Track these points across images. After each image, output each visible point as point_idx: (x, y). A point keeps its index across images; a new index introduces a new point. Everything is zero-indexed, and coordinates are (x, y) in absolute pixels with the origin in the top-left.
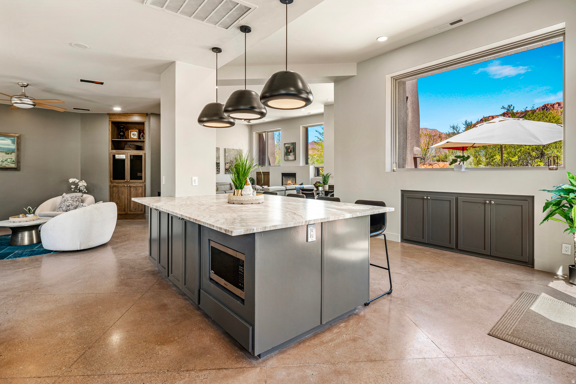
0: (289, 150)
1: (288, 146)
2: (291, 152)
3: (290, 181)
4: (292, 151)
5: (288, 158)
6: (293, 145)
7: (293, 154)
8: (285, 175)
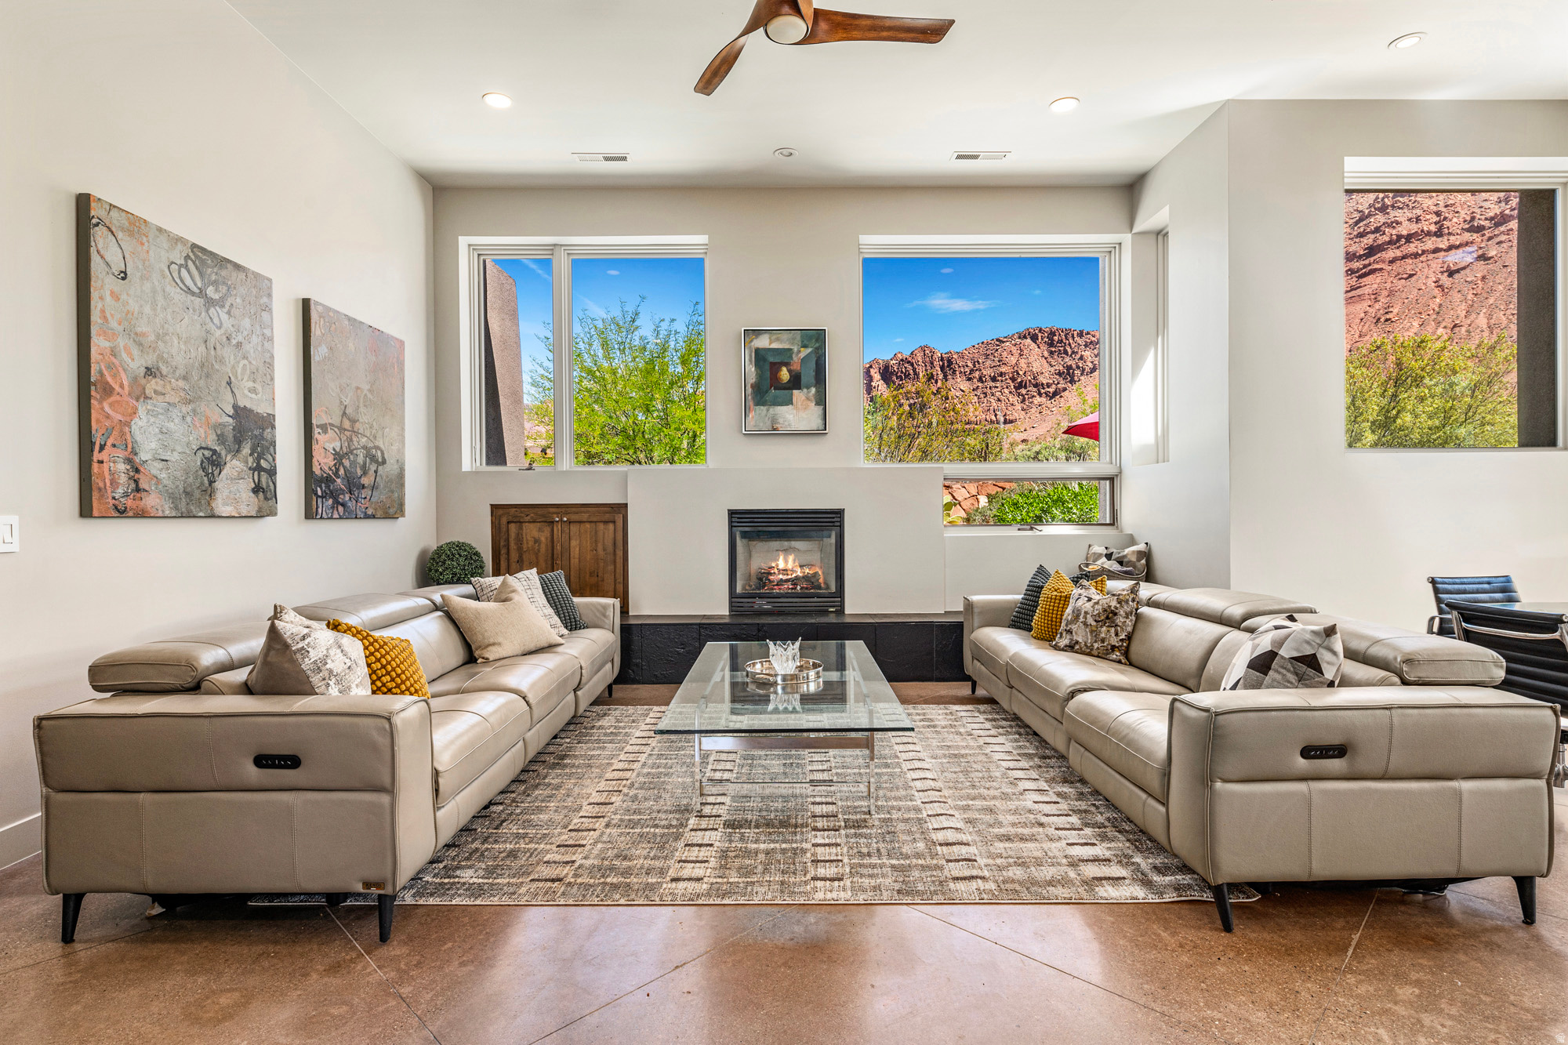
0: (785, 375)
1: (774, 346)
2: (796, 382)
3: (791, 558)
4: (804, 380)
5: (774, 420)
6: (805, 346)
7: (808, 399)
8: (756, 520)
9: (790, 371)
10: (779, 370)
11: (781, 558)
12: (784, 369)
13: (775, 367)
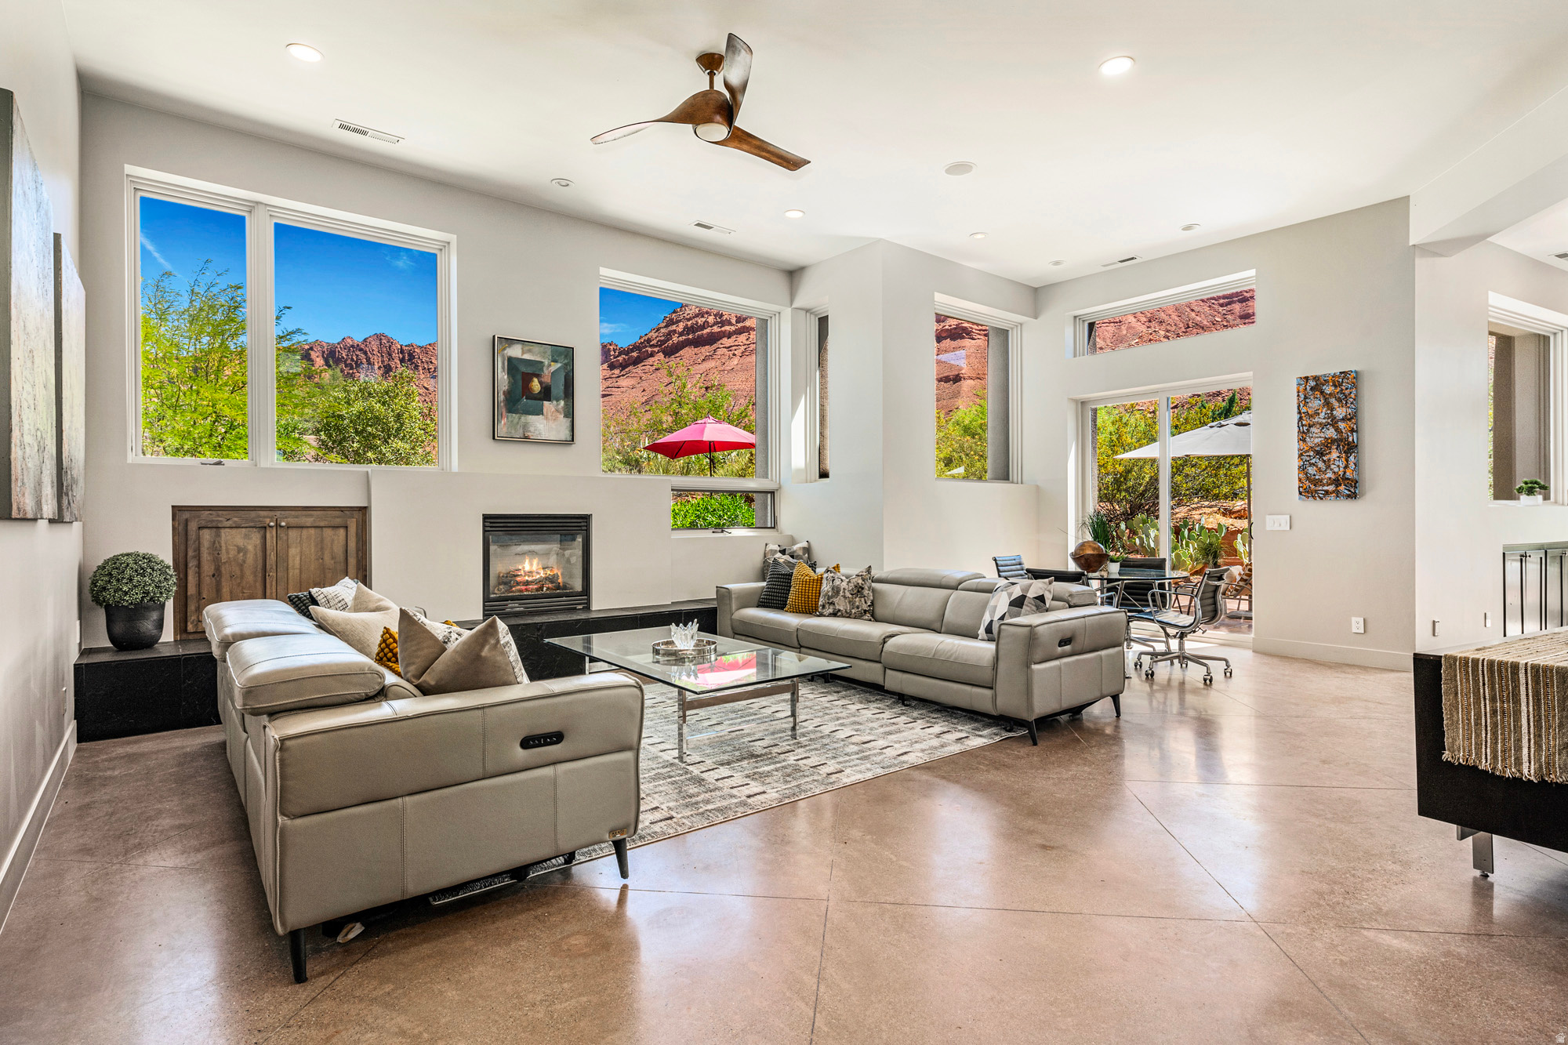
0: (536, 385)
1: (527, 357)
2: (546, 394)
3: (535, 562)
4: (554, 392)
5: (525, 427)
6: (555, 361)
7: (557, 411)
8: (509, 525)
9: (541, 383)
10: (531, 380)
11: (527, 561)
12: (536, 380)
13: (527, 378)
